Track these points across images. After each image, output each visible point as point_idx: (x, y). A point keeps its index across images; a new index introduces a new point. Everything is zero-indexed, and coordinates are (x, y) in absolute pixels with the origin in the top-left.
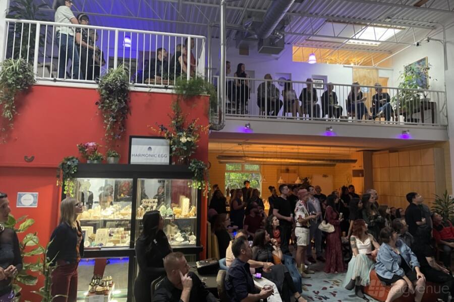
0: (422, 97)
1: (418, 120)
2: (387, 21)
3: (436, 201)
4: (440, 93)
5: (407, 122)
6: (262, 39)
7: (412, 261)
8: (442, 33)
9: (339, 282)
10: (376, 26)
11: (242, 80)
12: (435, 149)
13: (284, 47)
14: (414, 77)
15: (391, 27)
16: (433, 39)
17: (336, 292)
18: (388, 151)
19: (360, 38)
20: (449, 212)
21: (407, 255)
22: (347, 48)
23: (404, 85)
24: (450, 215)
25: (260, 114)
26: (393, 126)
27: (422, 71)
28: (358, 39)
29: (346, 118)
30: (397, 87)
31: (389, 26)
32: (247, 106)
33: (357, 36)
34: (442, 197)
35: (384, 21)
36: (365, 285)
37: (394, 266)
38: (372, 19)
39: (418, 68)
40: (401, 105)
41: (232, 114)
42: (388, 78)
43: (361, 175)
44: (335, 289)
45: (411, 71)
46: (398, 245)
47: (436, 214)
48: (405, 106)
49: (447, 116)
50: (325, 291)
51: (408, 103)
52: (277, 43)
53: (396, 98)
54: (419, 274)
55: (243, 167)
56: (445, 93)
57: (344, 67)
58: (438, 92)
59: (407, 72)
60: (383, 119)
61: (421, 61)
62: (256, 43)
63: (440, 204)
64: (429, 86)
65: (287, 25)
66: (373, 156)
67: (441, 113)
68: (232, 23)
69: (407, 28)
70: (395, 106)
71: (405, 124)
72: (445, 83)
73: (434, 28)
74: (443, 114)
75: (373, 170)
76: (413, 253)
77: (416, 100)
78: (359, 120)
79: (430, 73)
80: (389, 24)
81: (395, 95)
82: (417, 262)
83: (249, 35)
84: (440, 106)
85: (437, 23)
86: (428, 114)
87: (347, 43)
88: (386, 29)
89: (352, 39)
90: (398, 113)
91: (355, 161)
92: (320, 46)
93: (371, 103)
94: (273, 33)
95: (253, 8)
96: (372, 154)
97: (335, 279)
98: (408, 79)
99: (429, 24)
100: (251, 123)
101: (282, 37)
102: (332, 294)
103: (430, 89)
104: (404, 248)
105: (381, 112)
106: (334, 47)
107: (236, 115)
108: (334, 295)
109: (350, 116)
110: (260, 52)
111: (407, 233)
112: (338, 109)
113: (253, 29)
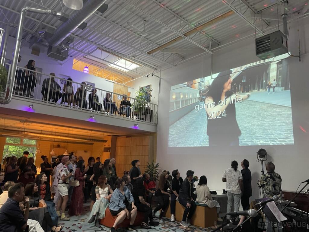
0: (146, 106)
1: (144, 119)
2: (133, 58)
3: (148, 166)
4: (155, 106)
5: (137, 119)
6: (52, 47)
7: (131, 199)
8: (160, 72)
9: (84, 220)
10: (127, 60)
11: (31, 72)
12: (150, 136)
13: (67, 57)
14: (144, 94)
15: (134, 63)
16: (155, 75)
17: (82, 226)
18: (126, 137)
19: (117, 64)
20: (154, 173)
21: (128, 195)
22: (109, 69)
23: (138, 97)
24: (154, 174)
25: (43, 100)
26: (130, 120)
27: (148, 92)
28: (116, 65)
29: (104, 111)
30: (135, 98)
31: (133, 62)
32: (32, 92)
33: (115, 63)
34: (151, 164)
35: (131, 58)
36: (102, 218)
37: (120, 203)
38: (125, 55)
39: (146, 90)
40: (135, 109)
41: (18, 96)
42: (130, 93)
43: (108, 151)
44: (81, 224)
45: (143, 90)
46: (124, 190)
47: (147, 174)
48: (138, 110)
49: (157, 119)
50: (74, 226)
51: (139, 108)
52: (62, 53)
53: (133, 104)
54: (133, 206)
55: (22, 141)
56: (158, 106)
57: (106, 80)
58: (154, 105)
59: (140, 91)
60: (125, 116)
61: (148, 86)
62: (47, 49)
63: (150, 168)
64: (151, 101)
65: (71, 43)
66: (117, 139)
67: (155, 117)
68: (29, 28)
69: (143, 66)
70: (132, 109)
71: (137, 120)
72: (158, 100)
73: (156, 69)
74: (156, 117)
75: (116, 148)
76: (132, 194)
77: (144, 107)
78: (111, 114)
79: (152, 93)
80: (134, 61)
81: (133, 103)
82: (133, 200)
83: (41, 41)
84: (155, 113)
85: (158, 67)
86: (148, 116)
87: (109, 66)
88: (132, 63)
89: (112, 63)
90: (134, 114)
91: (106, 141)
92: (93, 64)
93: (120, 105)
94: (60, 45)
95: (48, 23)
96: (117, 138)
97: (82, 218)
98: (141, 95)
99: (154, 66)
100: (34, 104)
101: (67, 49)
102: (79, 227)
103: (151, 102)
104: (127, 191)
105: (125, 111)
106: (101, 66)
107: (22, 96)
108: (80, 228)
109: (106, 111)
110: (48, 56)
111: (130, 184)
112: (99, 105)
113: (45, 38)
